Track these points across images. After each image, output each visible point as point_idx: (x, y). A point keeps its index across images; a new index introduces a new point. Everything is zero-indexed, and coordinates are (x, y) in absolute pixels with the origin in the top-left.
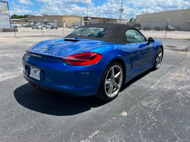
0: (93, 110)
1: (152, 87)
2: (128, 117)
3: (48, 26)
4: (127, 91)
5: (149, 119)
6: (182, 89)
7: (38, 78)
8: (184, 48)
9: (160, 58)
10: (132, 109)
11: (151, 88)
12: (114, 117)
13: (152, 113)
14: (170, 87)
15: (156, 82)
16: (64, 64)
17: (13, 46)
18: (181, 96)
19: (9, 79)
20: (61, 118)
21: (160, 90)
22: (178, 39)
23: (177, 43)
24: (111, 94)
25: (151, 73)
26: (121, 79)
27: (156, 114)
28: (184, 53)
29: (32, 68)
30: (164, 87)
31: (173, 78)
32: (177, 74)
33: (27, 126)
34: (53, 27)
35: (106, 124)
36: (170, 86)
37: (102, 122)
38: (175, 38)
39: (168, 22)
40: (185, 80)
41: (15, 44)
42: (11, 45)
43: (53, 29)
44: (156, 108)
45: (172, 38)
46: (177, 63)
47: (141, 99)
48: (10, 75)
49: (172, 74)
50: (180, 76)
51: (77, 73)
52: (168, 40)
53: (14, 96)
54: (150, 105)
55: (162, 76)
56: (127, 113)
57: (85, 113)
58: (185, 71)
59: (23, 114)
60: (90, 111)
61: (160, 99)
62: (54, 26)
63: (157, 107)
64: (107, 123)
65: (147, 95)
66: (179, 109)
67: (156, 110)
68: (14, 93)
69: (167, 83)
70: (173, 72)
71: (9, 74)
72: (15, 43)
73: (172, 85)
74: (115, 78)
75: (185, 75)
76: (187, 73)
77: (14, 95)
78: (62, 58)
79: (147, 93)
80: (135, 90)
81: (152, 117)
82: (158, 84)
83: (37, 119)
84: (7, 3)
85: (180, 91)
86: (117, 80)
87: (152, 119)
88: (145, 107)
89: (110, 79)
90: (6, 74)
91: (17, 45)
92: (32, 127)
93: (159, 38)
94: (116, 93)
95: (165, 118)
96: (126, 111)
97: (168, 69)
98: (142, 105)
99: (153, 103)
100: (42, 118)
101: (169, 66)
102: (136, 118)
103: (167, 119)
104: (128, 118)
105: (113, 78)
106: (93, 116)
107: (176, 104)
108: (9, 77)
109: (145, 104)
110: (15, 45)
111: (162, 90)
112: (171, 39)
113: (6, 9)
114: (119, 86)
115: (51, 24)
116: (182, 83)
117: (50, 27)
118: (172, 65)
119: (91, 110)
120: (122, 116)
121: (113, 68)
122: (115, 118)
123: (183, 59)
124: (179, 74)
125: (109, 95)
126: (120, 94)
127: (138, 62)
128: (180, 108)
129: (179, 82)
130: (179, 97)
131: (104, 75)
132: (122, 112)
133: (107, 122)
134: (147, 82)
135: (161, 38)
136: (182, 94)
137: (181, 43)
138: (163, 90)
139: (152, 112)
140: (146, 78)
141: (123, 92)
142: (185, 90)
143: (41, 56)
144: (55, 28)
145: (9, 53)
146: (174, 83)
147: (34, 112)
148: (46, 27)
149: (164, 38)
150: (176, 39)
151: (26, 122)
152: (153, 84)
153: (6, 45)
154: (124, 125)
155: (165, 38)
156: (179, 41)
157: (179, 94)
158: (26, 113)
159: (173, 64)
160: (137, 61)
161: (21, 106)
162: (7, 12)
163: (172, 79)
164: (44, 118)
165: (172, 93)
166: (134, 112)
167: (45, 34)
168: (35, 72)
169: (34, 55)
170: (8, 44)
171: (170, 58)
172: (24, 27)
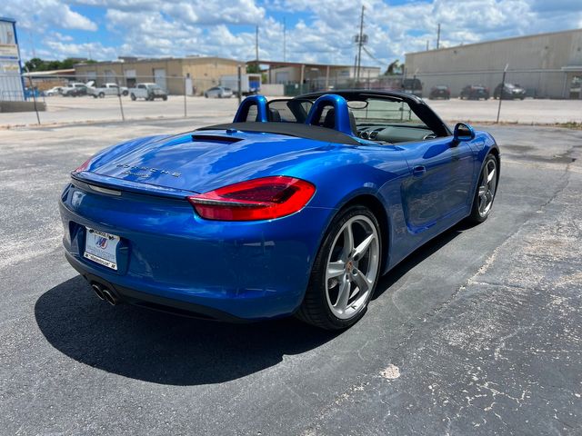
0: (290, 362)
1: (473, 280)
2: (403, 383)
3: (137, 91)
4: (394, 295)
5: (473, 391)
6: (566, 285)
7: (112, 264)
8: (558, 153)
9: (489, 185)
10: (415, 354)
11: (470, 282)
12: (359, 385)
13: (479, 368)
14: (530, 280)
15: (484, 263)
16: (196, 217)
17: (31, 156)
18: (567, 310)
19: (20, 262)
20: (188, 393)
21: (497, 290)
22: (538, 125)
23: (536, 135)
24: (344, 309)
25: (466, 235)
26: (375, 259)
27: (494, 371)
28: (561, 167)
29: (91, 231)
30: (510, 281)
31: (534, 248)
32: (545, 237)
33: (80, 421)
34: (153, 93)
35: (335, 410)
36: (528, 275)
37: (321, 405)
38: (529, 121)
39: (505, 73)
40: (573, 255)
41: (37, 148)
42: (26, 152)
43: (152, 100)
44: (492, 352)
45: (520, 121)
46: (543, 201)
47: (440, 320)
48: (22, 251)
49: (530, 238)
50: (556, 243)
51: (236, 244)
52: (509, 127)
53: (34, 320)
54: (471, 340)
55: (499, 242)
56: (401, 371)
57: (265, 374)
58: (569, 225)
59: (64, 382)
60: (281, 365)
61: (500, 321)
62: (156, 92)
63: (494, 347)
64: (337, 406)
65: (458, 307)
66: (566, 355)
67: (493, 358)
68: (36, 308)
69: (519, 264)
70: (534, 228)
71: (20, 245)
72: (39, 145)
73: (535, 271)
74: (357, 257)
75: (573, 239)
76: (576, 234)
77: (37, 315)
78: (187, 198)
79: (459, 302)
80: (420, 291)
81: (481, 382)
82: (489, 271)
83: (110, 397)
84: (14, 23)
85: (560, 292)
86: (363, 263)
87: (484, 391)
88: (455, 349)
89: (340, 262)
90: (10, 248)
91: (43, 151)
92: (94, 426)
93: (478, 122)
94: (359, 303)
95: (525, 386)
96: (396, 362)
97: (517, 221)
98: (446, 342)
99: (480, 336)
100: (125, 391)
101: (520, 210)
102: (430, 387)
103: (529, 389)
104: (404, 387)
105: (350, 255)
106: (290, 383)
107: (553, 335)
108: (20, 257)
109: (456, 338)
110: (39, 151)
111: (504, 291)
112: (516, 123)
113: (9, 42)
114: (370, 281)
115: (146, 84)
116: (566, 267)
117: (144, 93)
118: (529, 206)
119: (284, 361)
120: (385, 381)
121: (348, 225)
122: (362, 388)
123: (561, 188)
124: (553, 237)
125: (341, 312)
126: (372, 305)
127: (422, 202)
128: (568, 348)
129: (556, 262)
130: (561, 313)
131: (322, 251)
132: (383, 368)
133: (337, 402)
134: (455, 265)
135: (486, 122)
136: (571, 303)
137: (546, 135)
138: (510, 289)
139: (481, 365)
140: (451, 249)
141: (381, 300)
142: (578, 287)
143: (119, 194)
144: (158, 96)
145: (18, 177)
146: (539, 265)
147: (100, 373)
148: (133, 95)
149: (496, 120)
150: (532, 125)
151: (74, 408)
152: (474, 270)
153: (9, 151)
154: (394, 410)
155: (497, 123)
156: (542, 130)
157: (559, 301)
158: (76, 378)
159: (531, 204)
160: (420, 197)
161: (56, 351)
162: (13, 51)
163: (531, 253)
164: (133, 394)
165: (537, 298)
166: (420, 365)
167: (128, 117)
168: (102, 242)
169: (98, 189)
170: (18, 150)
171: (519, 186)
172: (65, 95)
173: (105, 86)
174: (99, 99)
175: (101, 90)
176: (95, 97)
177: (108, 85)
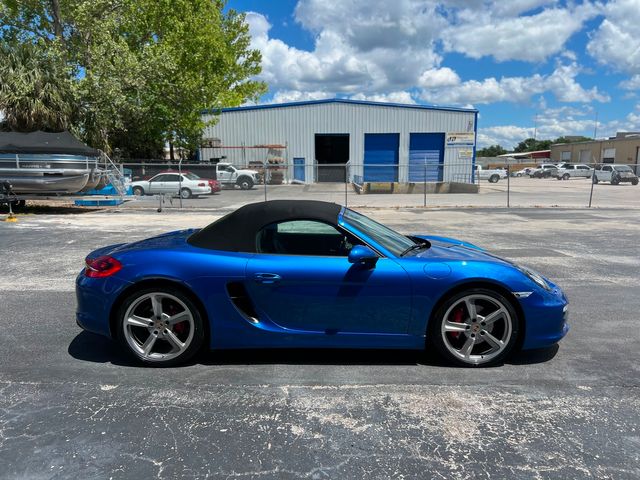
3: (601, 174)
34: (618, 176)
43: (617, 184)
62: (622, 175)
84: (476, 113)
113: (469, 129)
115: (612, 166)
117: (608, 175)
144: (626, 180)
148: (595, 177)
162: (471, 138)
172: (532, 177)
173: (573, 168)
174: (562, 181)
175: (567, 171)
176: (559, 178)
177: (575, 166)
